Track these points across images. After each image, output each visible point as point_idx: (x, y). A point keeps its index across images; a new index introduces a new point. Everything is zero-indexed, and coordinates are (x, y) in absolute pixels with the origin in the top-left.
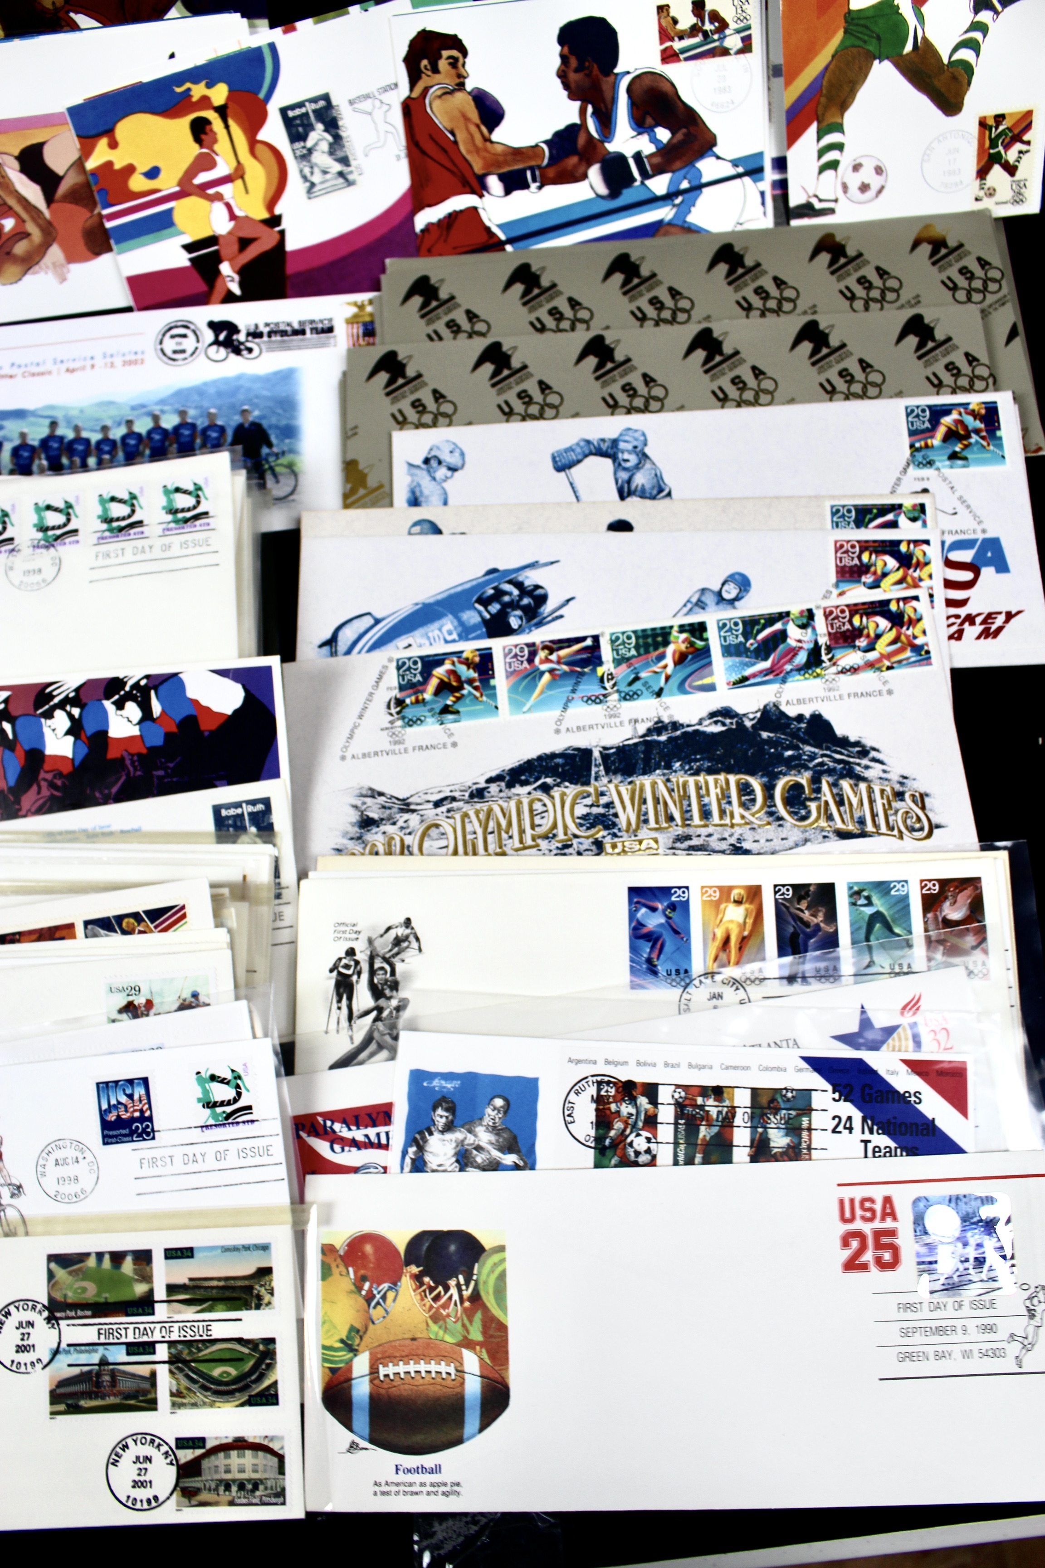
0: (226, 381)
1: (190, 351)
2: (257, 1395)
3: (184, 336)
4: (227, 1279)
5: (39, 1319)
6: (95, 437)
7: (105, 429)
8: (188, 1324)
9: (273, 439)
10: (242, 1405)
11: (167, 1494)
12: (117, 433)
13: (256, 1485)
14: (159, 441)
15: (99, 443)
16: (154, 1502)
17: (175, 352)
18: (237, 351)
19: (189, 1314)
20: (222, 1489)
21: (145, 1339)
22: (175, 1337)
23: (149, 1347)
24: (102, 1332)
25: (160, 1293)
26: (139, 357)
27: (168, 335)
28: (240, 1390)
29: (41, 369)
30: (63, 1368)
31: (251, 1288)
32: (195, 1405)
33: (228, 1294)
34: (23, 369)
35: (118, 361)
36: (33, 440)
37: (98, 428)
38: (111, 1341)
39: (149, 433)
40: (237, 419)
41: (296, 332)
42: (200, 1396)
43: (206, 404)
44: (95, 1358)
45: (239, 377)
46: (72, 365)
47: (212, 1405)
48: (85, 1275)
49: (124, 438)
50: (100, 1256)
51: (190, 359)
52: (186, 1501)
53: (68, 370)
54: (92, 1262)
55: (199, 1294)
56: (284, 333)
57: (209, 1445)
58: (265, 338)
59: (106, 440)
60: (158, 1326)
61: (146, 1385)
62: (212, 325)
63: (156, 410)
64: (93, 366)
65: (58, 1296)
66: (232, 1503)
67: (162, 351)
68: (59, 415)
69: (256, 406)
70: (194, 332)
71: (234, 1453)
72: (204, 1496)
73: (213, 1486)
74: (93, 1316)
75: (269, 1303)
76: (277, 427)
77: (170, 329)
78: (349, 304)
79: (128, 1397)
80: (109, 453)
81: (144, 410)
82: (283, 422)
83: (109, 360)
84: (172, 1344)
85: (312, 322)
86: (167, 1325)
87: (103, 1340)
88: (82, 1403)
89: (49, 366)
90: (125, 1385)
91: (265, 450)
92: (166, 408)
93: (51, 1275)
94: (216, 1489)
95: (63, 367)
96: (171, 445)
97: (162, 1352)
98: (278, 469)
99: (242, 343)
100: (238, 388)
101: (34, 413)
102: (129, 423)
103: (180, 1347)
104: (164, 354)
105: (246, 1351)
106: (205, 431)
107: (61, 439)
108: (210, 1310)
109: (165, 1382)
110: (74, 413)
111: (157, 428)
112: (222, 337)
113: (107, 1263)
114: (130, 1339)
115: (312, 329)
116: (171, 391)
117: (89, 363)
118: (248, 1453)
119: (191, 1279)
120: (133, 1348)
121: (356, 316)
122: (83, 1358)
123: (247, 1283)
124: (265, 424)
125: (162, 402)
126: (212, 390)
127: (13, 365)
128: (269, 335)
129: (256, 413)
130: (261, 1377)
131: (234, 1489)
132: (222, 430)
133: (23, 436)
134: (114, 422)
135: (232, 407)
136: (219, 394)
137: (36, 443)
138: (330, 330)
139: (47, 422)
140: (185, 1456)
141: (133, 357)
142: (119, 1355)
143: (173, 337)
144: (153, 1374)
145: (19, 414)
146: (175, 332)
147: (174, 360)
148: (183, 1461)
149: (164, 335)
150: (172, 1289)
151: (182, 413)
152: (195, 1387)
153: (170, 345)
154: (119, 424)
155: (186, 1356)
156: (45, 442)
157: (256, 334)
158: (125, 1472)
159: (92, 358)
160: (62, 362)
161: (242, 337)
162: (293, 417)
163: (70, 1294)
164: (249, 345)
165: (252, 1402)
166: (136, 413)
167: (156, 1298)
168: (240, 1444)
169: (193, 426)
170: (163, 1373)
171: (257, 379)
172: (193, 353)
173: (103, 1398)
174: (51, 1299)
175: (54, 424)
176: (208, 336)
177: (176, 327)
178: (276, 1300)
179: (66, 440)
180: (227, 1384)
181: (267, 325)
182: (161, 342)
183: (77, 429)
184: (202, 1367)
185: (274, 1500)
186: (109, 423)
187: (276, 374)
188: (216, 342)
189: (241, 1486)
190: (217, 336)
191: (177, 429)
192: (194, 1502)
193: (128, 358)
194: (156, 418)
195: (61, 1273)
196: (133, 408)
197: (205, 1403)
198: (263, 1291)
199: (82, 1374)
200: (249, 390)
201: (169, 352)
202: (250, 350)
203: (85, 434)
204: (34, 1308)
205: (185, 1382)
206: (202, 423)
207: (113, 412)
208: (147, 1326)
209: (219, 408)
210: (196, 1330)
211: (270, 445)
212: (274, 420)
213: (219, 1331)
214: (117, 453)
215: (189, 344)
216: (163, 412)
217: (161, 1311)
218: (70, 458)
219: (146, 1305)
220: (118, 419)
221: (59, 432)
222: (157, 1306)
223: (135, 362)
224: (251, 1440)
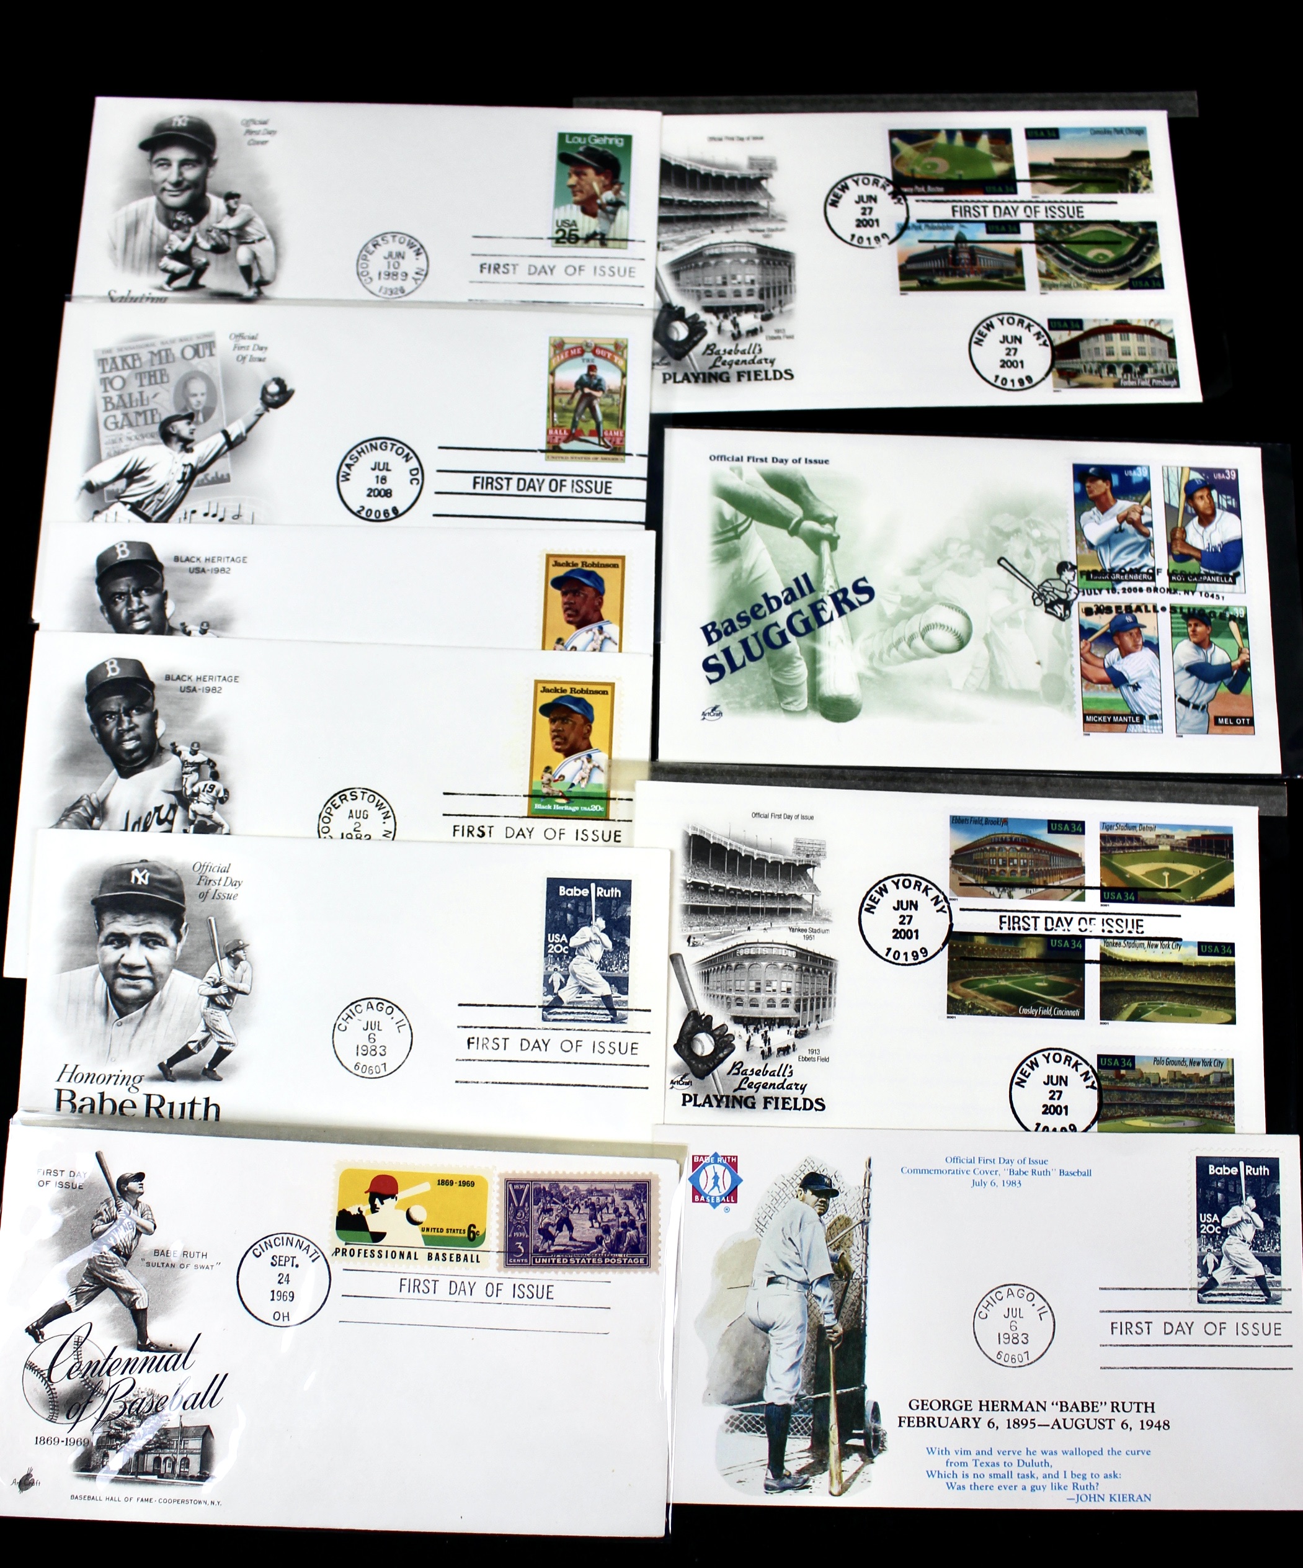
2: (1139, 278)
4: (1098, 161)
5: (883, 195)
8: (1056, 205)
10: (1123, 288)
11: (1042, 375)
13: (1144, 368)
16: (1027, 383)
19: (1057, 194)
20: (1105, 371)
21: (1007, 218)
22: (1041, 216)
23: (1013, 227)
24: (957, 209)
25: (1022, 171)
28: (1120, 273)
30: (913, 243)
31: (1126, 172)
32: (1068, 287)
33: (1099, 176)
38: (968, 218)
42: (1074, 278)
44: (951, 235)
47: (1088, 287)
48: (936, 151)
50: (951, 133)
52: (1064, 382)
54: (942, 139)
55: (1066, 175)
57: (1087, 327)
60: (1022, 206)
61: (1012, 265)
65: (904, 171)
66: (1117, 385)
71: (1116, 336)
72: (1085, 378)
73: (1095, 367)
74: (946, 193)
75: (1147, 187)
79: (990, 275)
84: (1038, 224)
86: (1032, 205)
87: (958, 217)
88: (938, 280)
90: (984, 263)
93: (894, 150)
94: (1099, 371)
97: (1028, 232)
103: (1047, 227)
105: (1124, 234)
108: (1081, 191)
109: (1032, 262)
113: (959, 140)
114: (990, 216)
118: (1133, 336)
119: (1057, 160)
120: (993, 227)
122: (937, 235)
123: (1120, 166)
130: (1142, 261)
131: (1119, 371)
140: (1061, 337)
142: (979, 233)
144: (1019, 255)
148: (1057, 342)
150: (1035, 168)
152: (1067, 269)
155: (1054, 235)
158: (991, 353)
163: (918, 169)
165: (1132, 285)
167: (1018, 177)
168: (1123, 327)
170: (1030, 254)
173: (962, 275)
174: (895, 173)
178: (1154, 184)
180: (1103, 266)
184: (1075, 249)
185: (1165, 383)
189: (1127, 369)
192: (1073, 382)
195: (906, 149)
197: (1079, 286)
198: (1139, 174)
199: (936, 251)
204: (876, 182)
205: (1055, 264)
208: (1009, 205)
210: (1065, 211)
213: (1091, 213)
217: (1025, 191)
219: (1007, 183)
222: (1019, 185)
224: (1134, 323)
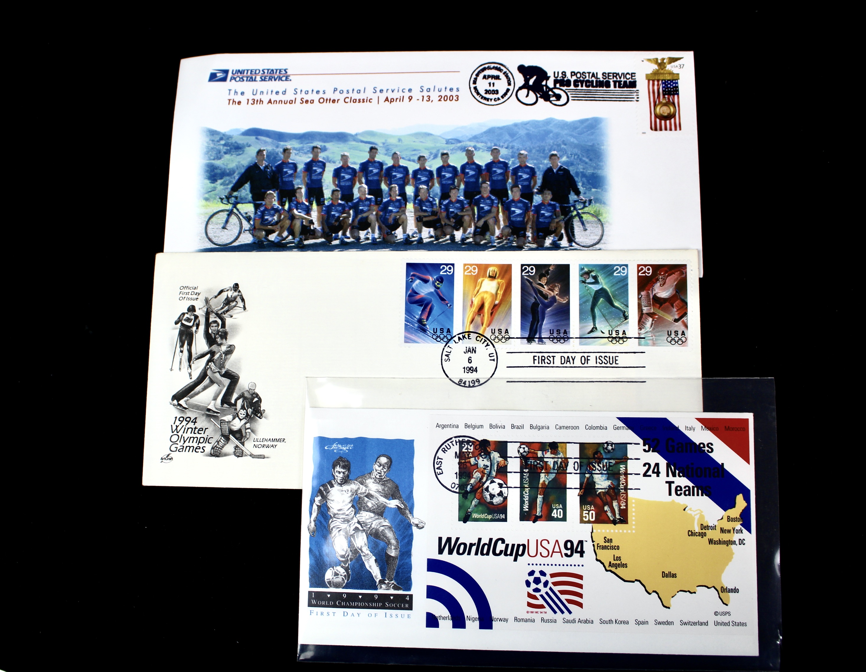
0: (535, 124)
1: (501, 93)
3: (497, 78)
6: (413, 167)
7: (421, 159)
9: (580, 186)
12: (433, 165)
14: (472, 176)
15: (415, 172)
17: (487, 92)
18: (547, 98)
26: (454, 93)
27: (481, 75)
29: (361, 96)
34: (345, 95)
35: (434, 96)
36: (355, 163)
37: (416, 158)
39: (463, 167)
40: (546, 163)
41: (600, 84)
43: (516, 145)
45: (548, 122)
46: (390, 96)
49: (439, 170)
51: (502, 100)
53: (387, 99)
56: (589, 83)
58: (572, 87)
59: (422, 170)
62: (522, 69)
63: (470, 145)
64: (410, 98)
67: (475, 88)
68: (379, 142)
69: (565, 152)
70: (505, 73)
76: (584, 175)
77: (484, 70)
78: (649, 60)
80: (426, 183)
81: (459, 145)
82: (590, 171)
83: (425, 94)
85: (615, 75)
89: (369, 94)
91: (573, 197)
92: (479, 145)
95: (383, 97)
96: (484, 182)
98: (585, 217)
99: (551, 90)
100: (548, 132)
101: (354, 138)
102: (445, 155)
104: (478, 93)
106: (516, 171)
107: (381, 164)
110: (394, 141)
111: (471, 163)
112: (531, 82)
115: (615, 82)
116: (484, 129)
117: (407, 95)
121: (655, 73)
124: (572, 170)
125: (475, 138)
126: (522, 132)
127: (335, 90)
128: (576, 85)
129: (564, 159)
132: (532, 172)
133: (344, 158)
134: (431, 153)
135: (542, 150)
136: (529, 136)
137: (357, 167)
138: (633, 84)
139: (367, 147)
141: (449, 93)
143: (484, 77)
145: (341, 137)
146: (487, 72)
147: (486, 99)
149: (477, 75)
151: (495, 152)
153: (483, 85)
154: (435, 156)
156: (364, 166)
157: (563, 82)
159: (410, 90)
160: (381, 91)
161: (550, 83)
162: (598, 167)
164: (557, 91)
166: (451, 146)
169: (505, 165)
171: (564, 125)
172: (505, 94)
175: (373, 150)
176: (520, 80)
177: (489, 68)
179: (385, 167)
181: (573, 74)
182: (475, 82)
183: (395, 156)
186: (426, 154)
187: (582, 121)
188: (526, 86)
190: (527, 81)
191: (489, 166)
193: (443, 94)
194: (470, 154)
196: (448, 142)
200: (557, 135)
201: (482, 92)
202: (558, 97)
203: (402, 163)
206: (513, 163)
207: (429, 144)
209: (530, 151)
211: (578, 193)
212: (581, 168)
214: (433, 185)
215: (501, 85)
216: (475, 147)
218: (389, 185)
220: (434, 151)
221: (378, 158)
223: (451, 98)
